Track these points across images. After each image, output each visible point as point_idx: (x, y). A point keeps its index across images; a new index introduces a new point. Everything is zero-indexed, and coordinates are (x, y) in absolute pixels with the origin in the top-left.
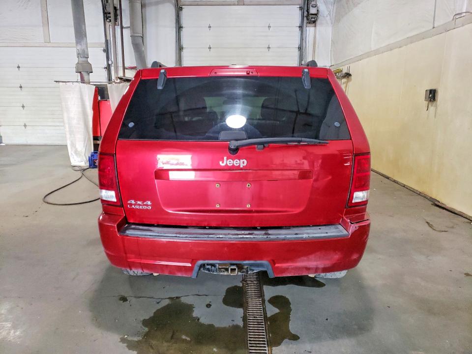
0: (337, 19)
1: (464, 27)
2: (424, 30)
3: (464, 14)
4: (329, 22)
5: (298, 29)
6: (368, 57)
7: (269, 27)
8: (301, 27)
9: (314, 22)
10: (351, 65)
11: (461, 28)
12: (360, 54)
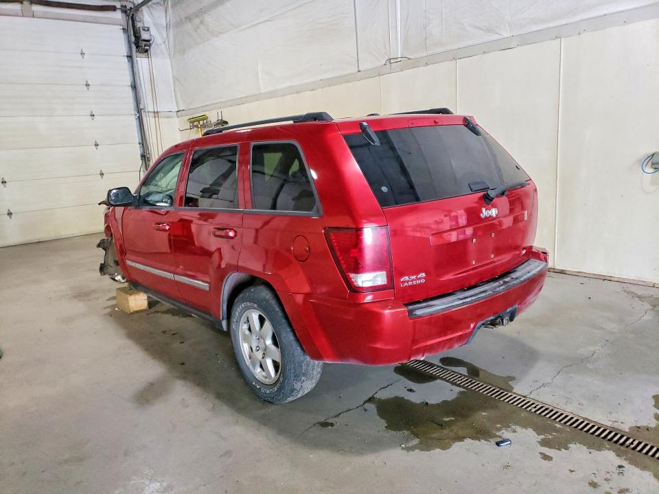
0: (180, 50)
1: (403, 73)
2: (345, 73)
3: (400, 59)
4: (165, 51)
5: (126, 59)
6: (257, 100)
7: (82, 54)
8: (130, 57)
9: (146, 51)
10: (225, 111)
11: (399, 73)
12: (239, 97)
